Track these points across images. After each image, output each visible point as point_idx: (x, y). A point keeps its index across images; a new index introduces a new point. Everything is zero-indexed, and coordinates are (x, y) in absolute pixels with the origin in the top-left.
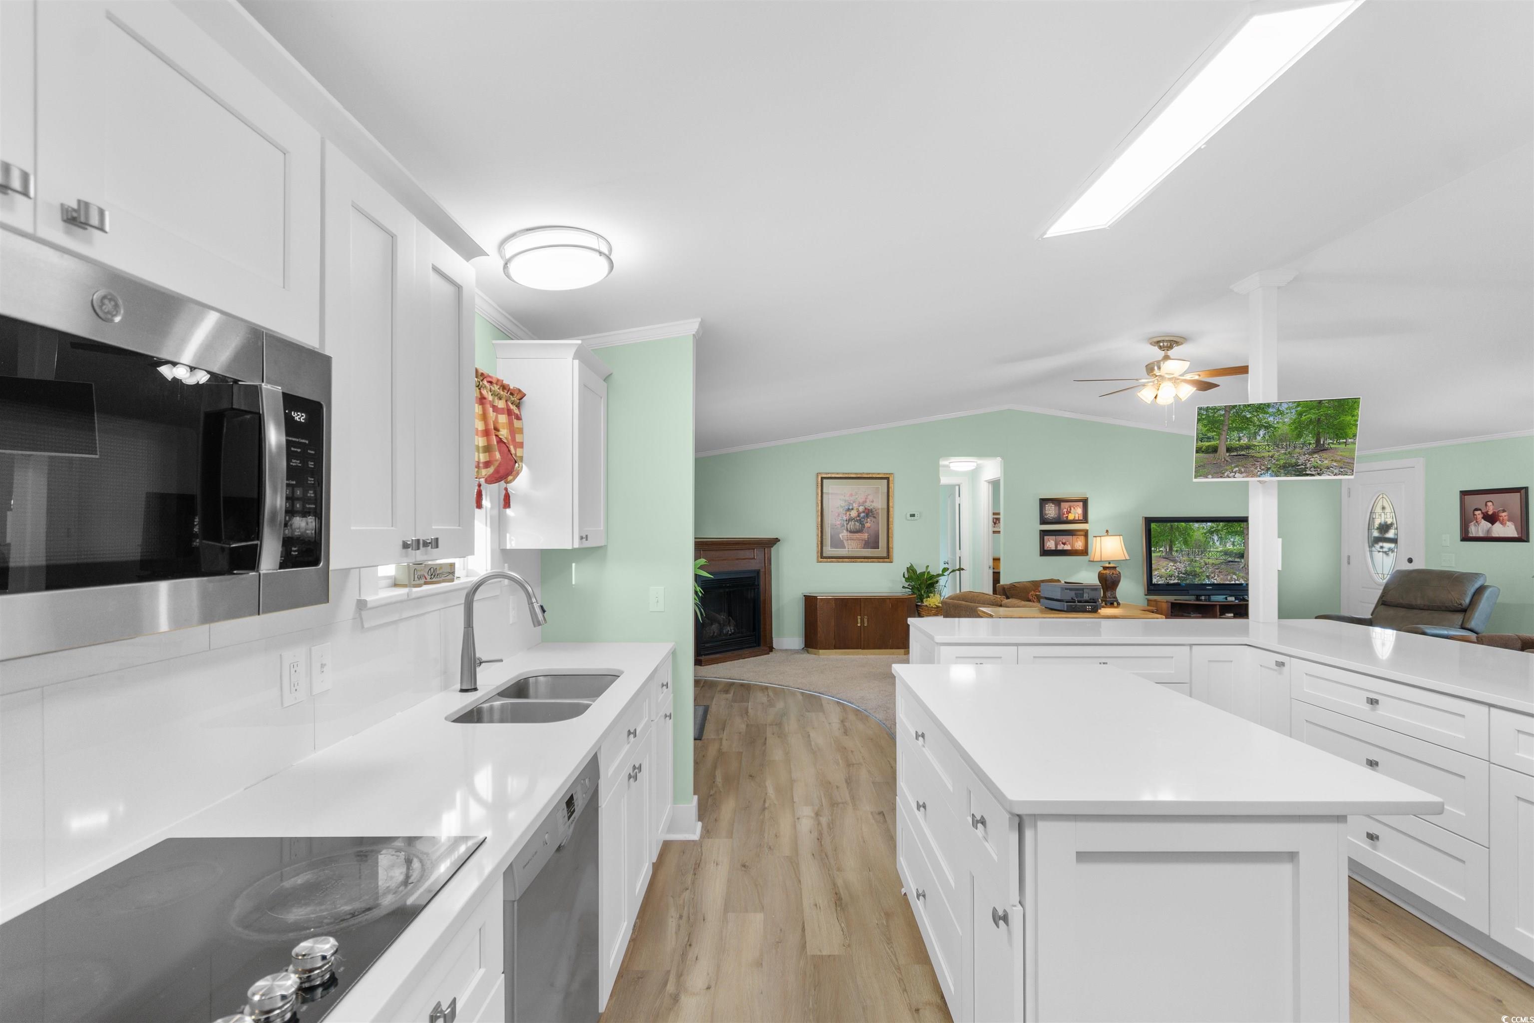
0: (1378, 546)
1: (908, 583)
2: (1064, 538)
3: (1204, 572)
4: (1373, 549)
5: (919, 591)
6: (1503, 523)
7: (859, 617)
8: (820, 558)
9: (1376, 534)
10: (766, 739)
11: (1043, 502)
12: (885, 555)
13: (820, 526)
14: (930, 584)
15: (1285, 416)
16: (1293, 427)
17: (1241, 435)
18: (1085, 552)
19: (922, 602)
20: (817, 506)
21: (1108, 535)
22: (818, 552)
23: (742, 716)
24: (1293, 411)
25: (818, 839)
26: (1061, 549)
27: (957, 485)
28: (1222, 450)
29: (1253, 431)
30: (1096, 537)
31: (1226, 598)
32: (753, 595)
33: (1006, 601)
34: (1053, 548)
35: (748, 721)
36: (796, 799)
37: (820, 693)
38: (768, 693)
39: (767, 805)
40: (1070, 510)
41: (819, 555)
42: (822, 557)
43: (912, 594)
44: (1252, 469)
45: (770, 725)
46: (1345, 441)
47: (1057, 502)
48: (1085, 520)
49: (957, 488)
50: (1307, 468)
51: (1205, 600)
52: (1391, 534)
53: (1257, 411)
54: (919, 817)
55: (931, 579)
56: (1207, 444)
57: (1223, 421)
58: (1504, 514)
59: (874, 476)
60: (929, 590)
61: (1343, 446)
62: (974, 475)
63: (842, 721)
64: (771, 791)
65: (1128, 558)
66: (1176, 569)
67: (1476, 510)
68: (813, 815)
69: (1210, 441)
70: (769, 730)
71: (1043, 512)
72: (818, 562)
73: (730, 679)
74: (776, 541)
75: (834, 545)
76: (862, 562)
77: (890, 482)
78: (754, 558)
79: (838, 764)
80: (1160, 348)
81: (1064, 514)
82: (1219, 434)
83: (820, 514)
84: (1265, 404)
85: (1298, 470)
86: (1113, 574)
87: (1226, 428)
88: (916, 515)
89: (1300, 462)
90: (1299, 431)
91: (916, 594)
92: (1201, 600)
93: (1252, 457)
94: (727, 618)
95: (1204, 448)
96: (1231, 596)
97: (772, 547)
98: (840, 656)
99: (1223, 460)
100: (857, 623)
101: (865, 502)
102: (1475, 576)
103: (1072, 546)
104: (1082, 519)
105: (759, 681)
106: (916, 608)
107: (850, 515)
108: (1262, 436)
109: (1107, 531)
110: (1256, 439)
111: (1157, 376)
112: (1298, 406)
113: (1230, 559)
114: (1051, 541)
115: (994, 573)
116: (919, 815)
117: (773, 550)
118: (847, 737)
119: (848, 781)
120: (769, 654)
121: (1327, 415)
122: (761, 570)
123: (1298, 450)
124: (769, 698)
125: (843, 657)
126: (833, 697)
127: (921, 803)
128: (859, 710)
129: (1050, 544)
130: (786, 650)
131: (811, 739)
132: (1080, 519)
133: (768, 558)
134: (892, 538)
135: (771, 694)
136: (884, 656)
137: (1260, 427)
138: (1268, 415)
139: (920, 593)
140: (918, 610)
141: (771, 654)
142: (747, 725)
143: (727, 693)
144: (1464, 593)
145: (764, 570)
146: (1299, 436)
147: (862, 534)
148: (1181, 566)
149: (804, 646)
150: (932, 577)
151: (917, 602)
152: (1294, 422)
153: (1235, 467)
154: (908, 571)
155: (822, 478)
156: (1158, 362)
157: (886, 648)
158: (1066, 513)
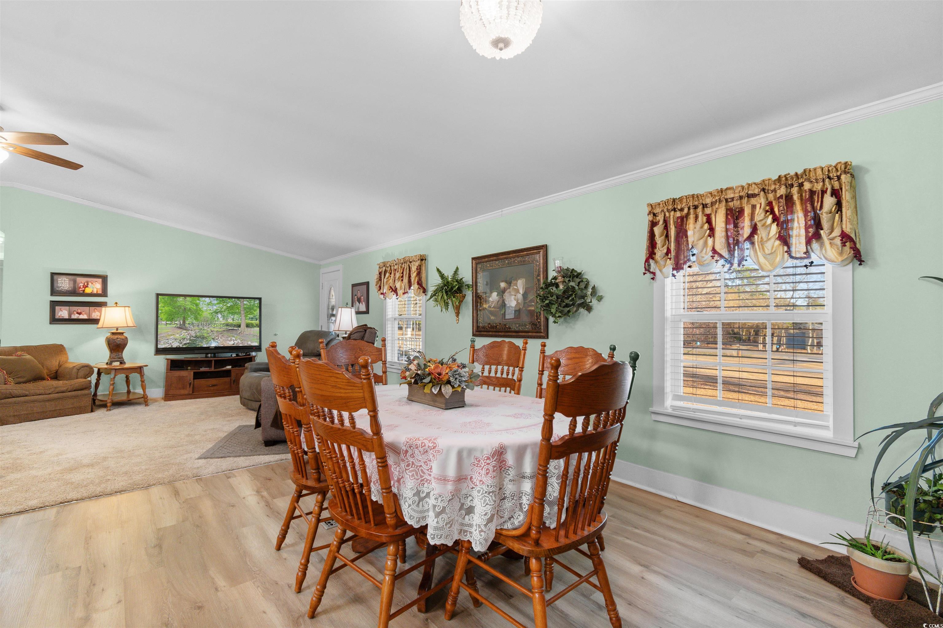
0: (331, 319)
2: (79, 309)
3: (210, 336)
4: (329, 321)
6: (362, 303)
9: (330, 312)
11: (55, 275)
18: (96, 321)
21: (116, 306)
26: (76, 318)
34: (67, 317)
40: (88, 284)
47: (72, 276)
48: (104, 293)
58: (363, 298)
65: (135, 327)
67: (356, 295)
71: (55, 284)
81: (80, 288)
86: (120, 338)
103: (89, 315)
104: (100, 293)
109: (116, 303)
113: (230, 328)
114: (64, 311)
129: (63, 313)
132: (98, 292)
148: (193, 333)
158: (82, 287)
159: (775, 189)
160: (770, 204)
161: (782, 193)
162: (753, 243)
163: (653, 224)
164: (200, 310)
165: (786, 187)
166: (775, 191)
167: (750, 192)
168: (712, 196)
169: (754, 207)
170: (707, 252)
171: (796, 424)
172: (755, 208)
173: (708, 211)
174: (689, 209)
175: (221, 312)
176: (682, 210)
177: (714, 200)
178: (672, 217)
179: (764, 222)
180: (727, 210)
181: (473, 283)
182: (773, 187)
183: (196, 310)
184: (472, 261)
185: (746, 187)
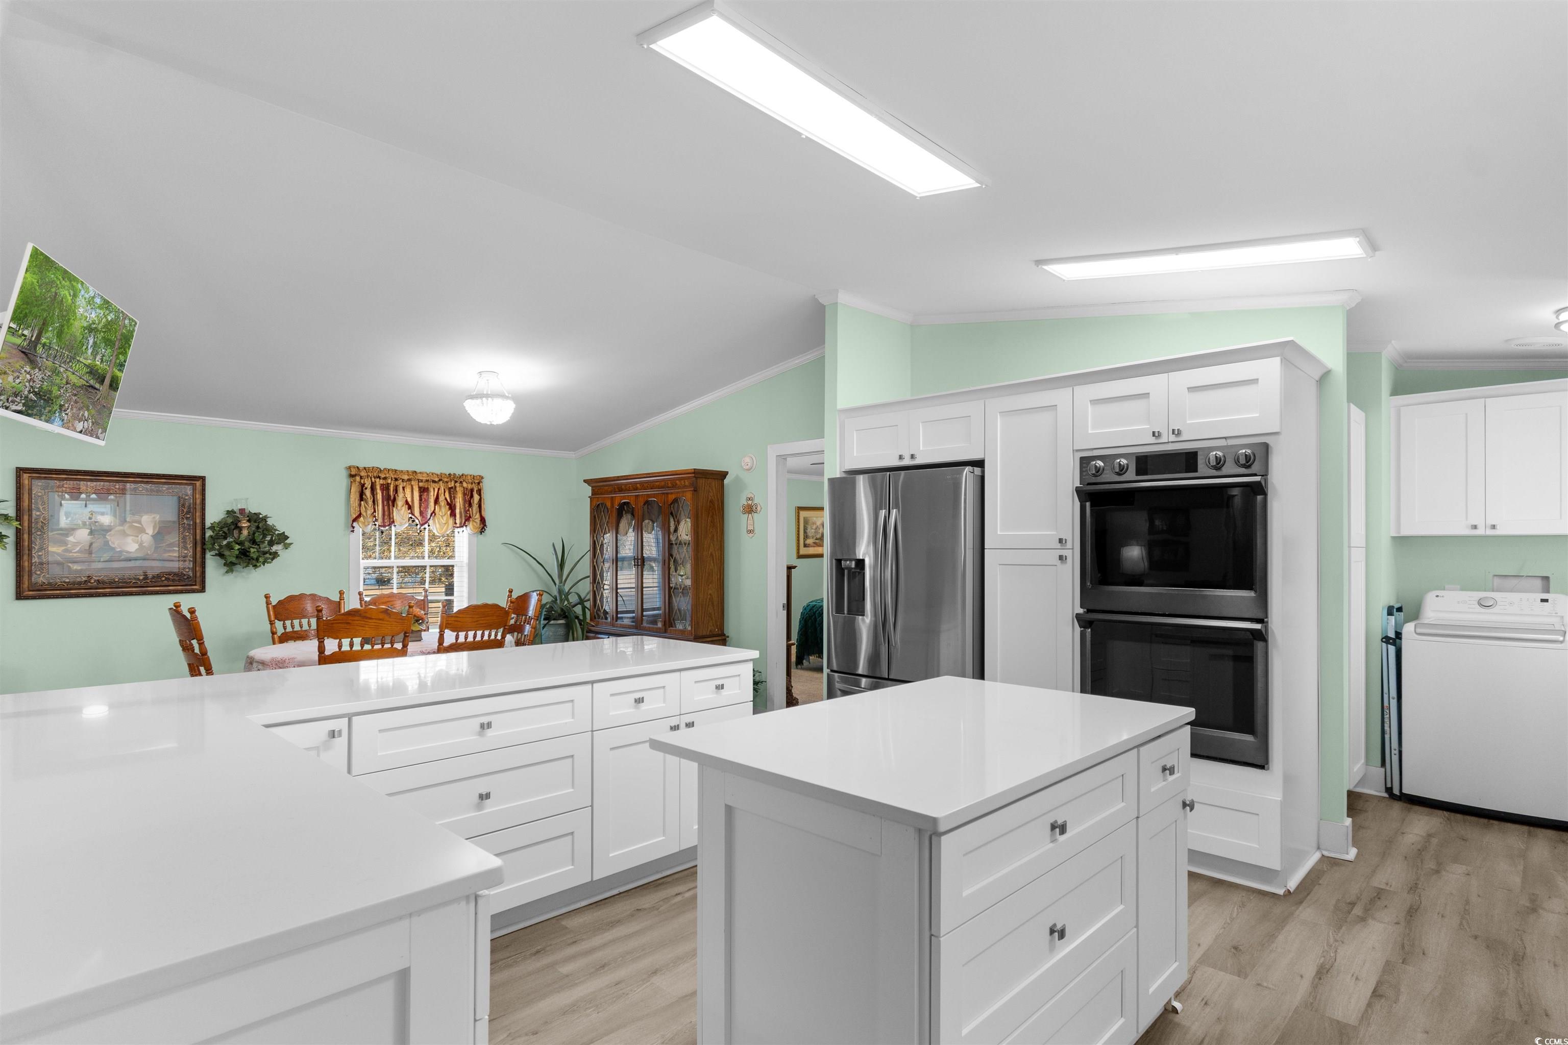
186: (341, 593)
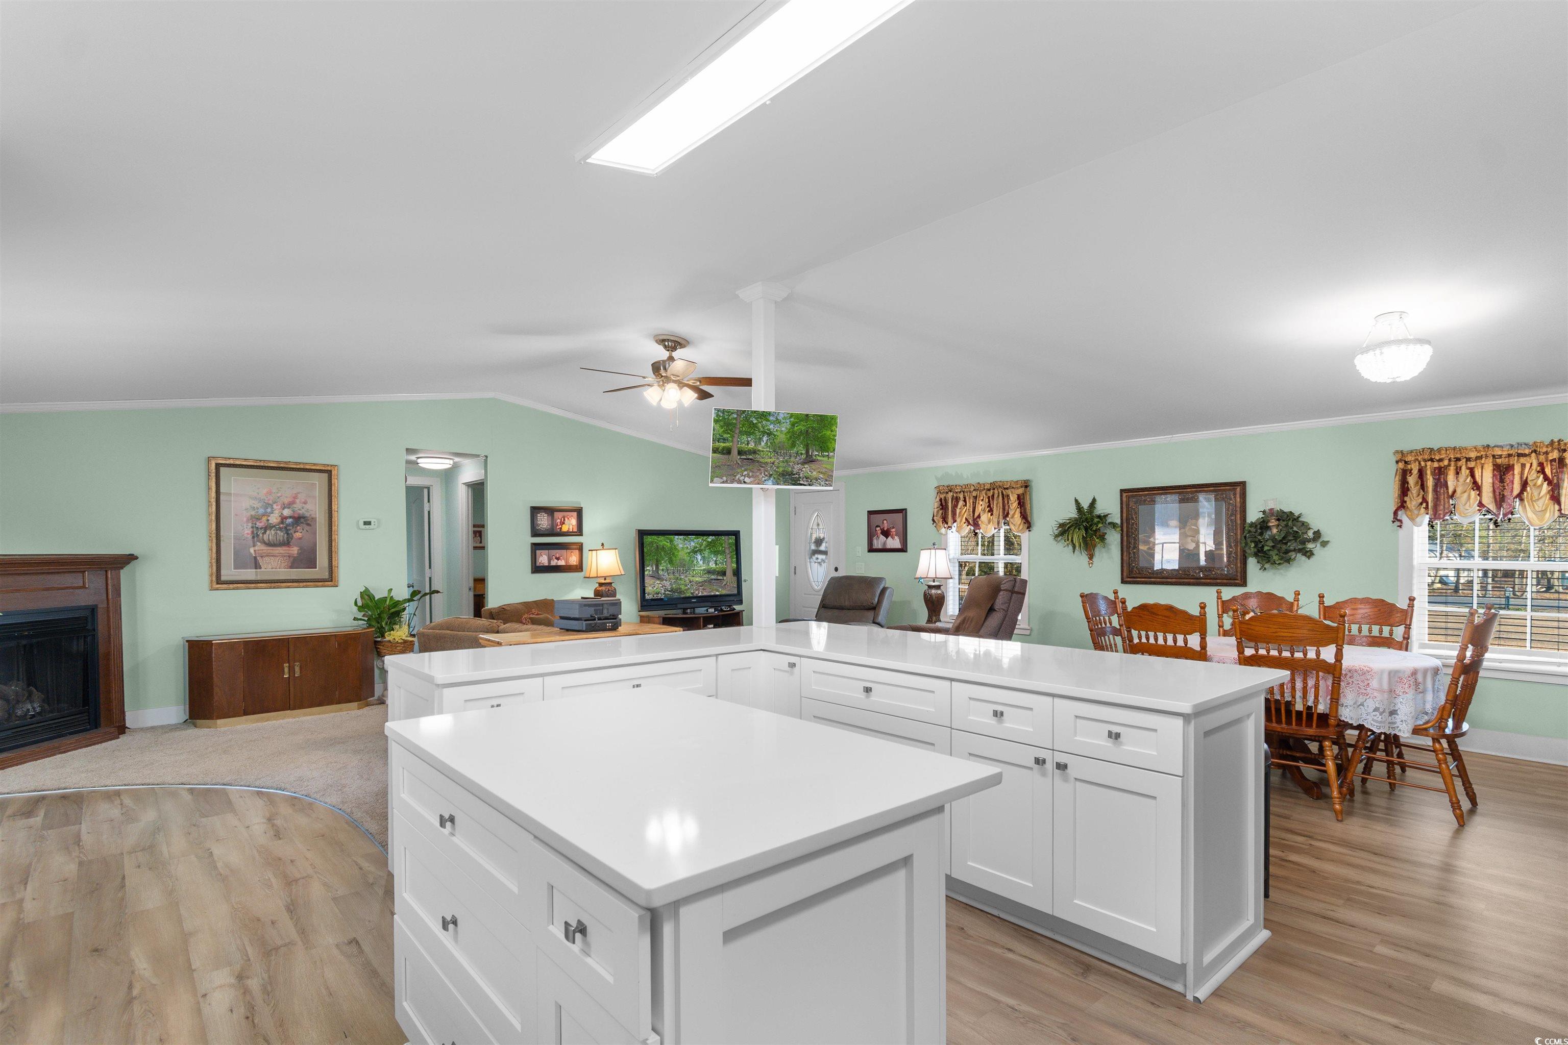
0: (814, 558)
1: (363, 613)
2: (557, 553)
4: (811, 560)
5: (378, 623)
6: (893, 538)
7: (286, 665)
8: (215, 583)
9: (813, 547)
10: (124, 878)
11: (535, 511)
12: (326, 575)
13: (214, 536)
14: (393, 613)
15: (782, 425)
16: (788, 436)
17: (749, 439)
18: (579, 568)
19: (383, 636)
20: (209, 505)
21: (603, 549)
22: (211, 575)
23: (67, 848)
24: (788, 421)
25: (247, 1018)
26: (554, 564)
27: (426, 487)
28: (735, 452)
29: (758, 437)
30: (592, 550)
31: (707, 610)
32: (82, 648)
33: (503, 626)
34: (546, 564)
35: (81, 855)
36: (196, 963)
37: (224, 785)
38: (121, 800)
39: (135, 992)
40: (564, 520)
41: (214, 579)
42: (219, 581)
43: (368, 628)
44: (758, 474)
45: (130, 853)
46: (827, 454)
47: (550, 511)
48: (580, 532)
49: (426, 491)
50: (800, 478)
51: (691, 613)
52: (822, 548)
53: (761, 418)
54: (446, 942)
55: (394, 607)
56: (722, 445)
57: (735, 424)
58: (893, 530)
59: (308, 467)
60: (392, 620)
61: (826, 459)
62: (448, 476)
63: (269, 820)
64: (142, 965)
65: (623, 573)
66: (662, 587)
67: (877, 526)
68: (233, 980)
69: (725, 443)
70: (129, 864)
71: (535, 522)
72: (212, 589)
73: (35, 791)
74: (131, 558)
75: (239, 564)
76: (288, 587)
77: (333, 477)
78: (84, 587)
79: (270, 886)
80: (665, 347)
81: (557, 525)
82: (733, 437)
83: (214, 518)
84: (767, 412)
85: (792, 479)
86: (609, 590)
87: (737, 431)
88: (372, 523)
89: (795, 471)
90: (793, 441)
91: (373, 626)
92: (687, 613)
93: (758, 462)
94: (23, 690)
95: (720, 448)
96: (711, 607)
97: (122, 568)
98: (254, 725)
99: (735, 462)
100: (283, 674)
101: (293, 502)
102: (879, 580)
103: (567, 561)
104: (576, 531)
105: (102, 784)
106: (373, 646)
107: (268, 520)
108: (765, 442)
109: (603, 545)
110: (760, 444)
111: (662, 376)
112: (791, 417)
113: (713, 577)
114: (544, 556)
115: (475, 596)
116: (445, 938)
117: (124, 573)
118: (280, 842)
119: (291, 908)
120: (119, 738)
121: (813, 428)
122: (99, 606)
123: (792, 459)
124: (124, 810)
125: (260, 724)
126: (249, 786)
127: (449, 918)
128: (296, 798)
129: (543, 559)
130: (153, 729)
131: (216, 859)
132: (574, 531)
133: (113, 585)
134: (337, 553)
135: (127, 801)
136: (326, 715)
137: (764, 433)
138: (769, 423)
139: (379, 626)
140: (377, 648)
141: (123, 738)
142: (81, 864)
143: (28, 817)
144: (874, 595)
145: (105, 605)
146: (793, 445)
147: (288, 548)
148: (667, 584)
149: (188, 717)
150: (397, 603)
151: (376, 638)
152: (789, 432)
153: (745, 470)
154: (362, 597)
155: (218, 466)
156: (664, 361)
157: (330, 702)
158: (559, 524)
159: (1547, 451)
160: (1541, 465)
161: (1554, 457)
162: (1522, 500)
163: (1405, 473)
164: (676, 549)
165: (1559, 451)
166: (1547, 453)
167: (1519, 452)
168: (1476, 450)
169: (1523, 466)
170: (1471, 505)
171: (1559, 665)
172: (1525, 467)
173: (1471, 464)
174: (1450, 460)
175: (700, 551)
176: (1441, 460)
177: (1479, 455)
178: (1428, 467)
179: (1535, 481)
180: (1494, 465)
181: (1122, 520)
182: (1544, 450)
183: (671, 549)
184: (1121, 496)
185: (1516, 446)
186: (1297, 594)
